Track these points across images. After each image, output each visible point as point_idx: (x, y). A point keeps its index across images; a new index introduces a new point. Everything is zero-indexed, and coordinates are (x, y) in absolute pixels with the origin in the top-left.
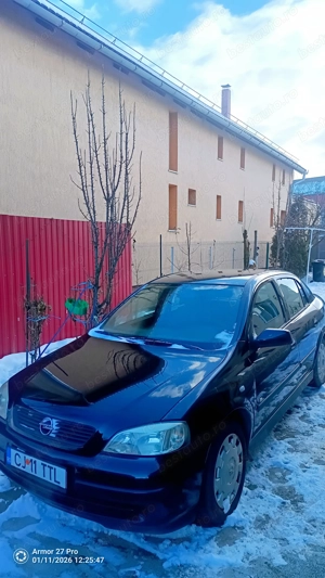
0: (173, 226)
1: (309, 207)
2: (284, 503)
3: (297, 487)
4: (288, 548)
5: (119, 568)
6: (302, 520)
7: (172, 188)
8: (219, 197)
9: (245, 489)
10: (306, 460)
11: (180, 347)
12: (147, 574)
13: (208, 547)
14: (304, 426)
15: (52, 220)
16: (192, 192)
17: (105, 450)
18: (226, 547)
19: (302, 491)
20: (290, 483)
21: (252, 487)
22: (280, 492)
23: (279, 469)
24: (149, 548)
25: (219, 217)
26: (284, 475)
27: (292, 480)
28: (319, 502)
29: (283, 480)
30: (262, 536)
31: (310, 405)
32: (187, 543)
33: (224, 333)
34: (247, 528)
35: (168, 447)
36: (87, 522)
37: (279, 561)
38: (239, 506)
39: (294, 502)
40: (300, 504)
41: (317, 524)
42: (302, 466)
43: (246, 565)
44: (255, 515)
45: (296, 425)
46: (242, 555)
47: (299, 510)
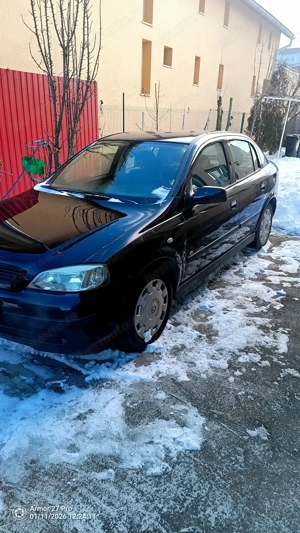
0: (145, 90)
1: (291, 76)
2: (200, 336)
3: (215, 325)
4: (194, 369)
5: (46, 381)
6: (212, 350)
7: (146, 44)
8: (197, 59)
9: (168, 325)
10: (229, 305)
11: (117, 201)
12: (70, 385)
13: (126, 367)
14: (236, 279)
15: (7, 70)
16: (168, 51)
17: (29, 286)
18: (142, 368)
19: (218, 328)
20: (210, 322)
21: (176, 324)
22: (198, 328)
23: (203, 312)
24: (76, 367)
25: (196, 82)
26: (207, 316)
27: (212, 320)
28: (231, 336)
29: (205, 319)
30: (175, 360)
31: (247, 263)
32: (109, 364)
33: (161, 189)
34: (164, 354)
35: (87, 285)
36: (26, 347)
37: (183, 378)
38: (161, 338)
39: (209, 336)
40: (213, 338)
41: (224, 352)
42: (224, 309)
43: (156, 380)
44: (173, 345)
45: (230, 278)
46: (153, 373)
47: (211, 342)
